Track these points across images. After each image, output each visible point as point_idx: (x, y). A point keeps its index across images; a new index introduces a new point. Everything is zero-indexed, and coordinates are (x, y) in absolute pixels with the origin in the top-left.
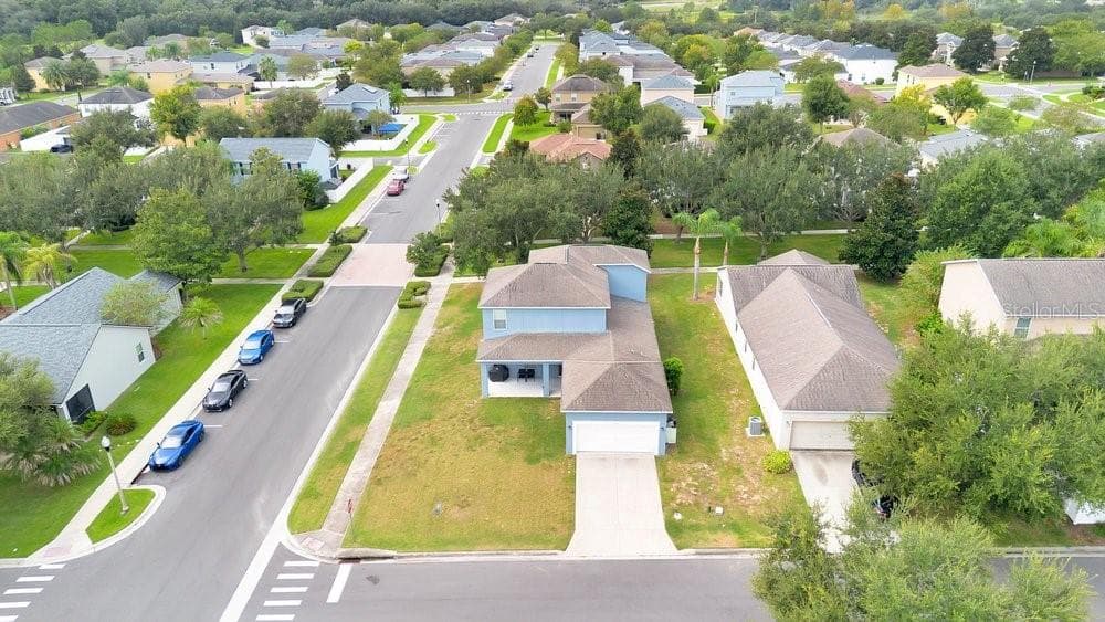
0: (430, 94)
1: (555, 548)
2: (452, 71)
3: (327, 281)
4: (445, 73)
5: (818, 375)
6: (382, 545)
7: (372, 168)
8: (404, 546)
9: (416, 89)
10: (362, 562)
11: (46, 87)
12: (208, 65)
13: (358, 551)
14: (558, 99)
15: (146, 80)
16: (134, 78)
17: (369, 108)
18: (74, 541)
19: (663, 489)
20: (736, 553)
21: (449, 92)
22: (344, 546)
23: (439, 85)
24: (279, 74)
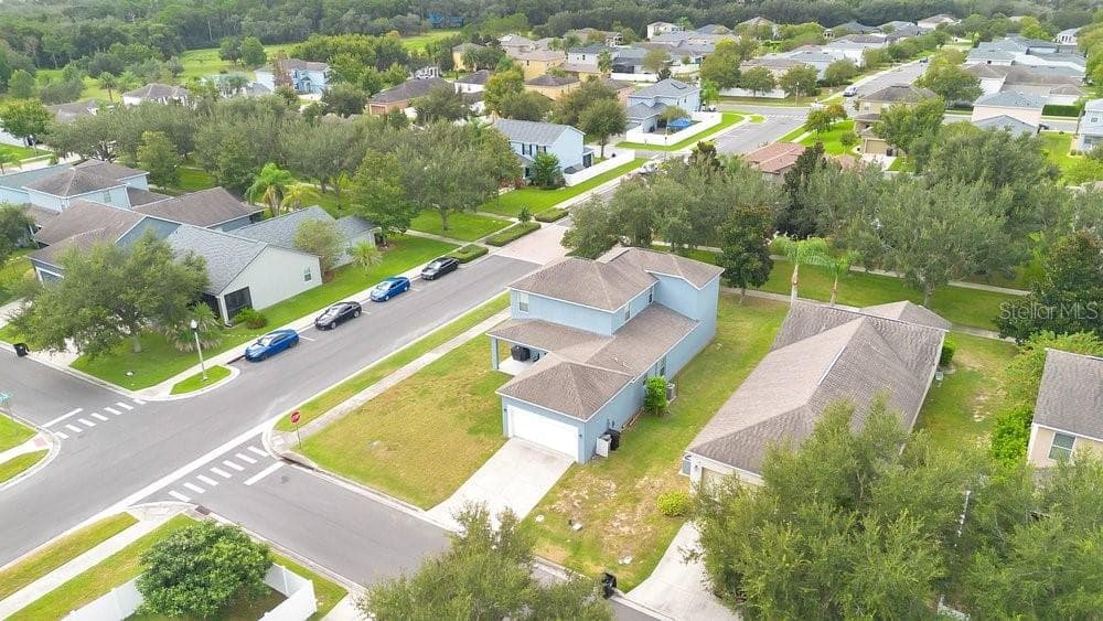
0: (758, 94)
1: (420, 506)
2: (786, 72)
3: (493, 250)
4: (778, 74)
5: (754, 427)
6: (315, 458)
7: (632, 159)
8: (325, 463)
9: (744, 88)
10: (293, 465)
11: (464, 68)
12: (580, 56)
13: (298, 456)
14: (867, 108)
15: (525, 66)
16: (516, 63)
17: (670, 103)
18: (163, 392)
19: (553, 491)
20: (555, 568)
21: (779, 93)
22: (291, 449)
23: (769, 85)
24: (637, 68)
